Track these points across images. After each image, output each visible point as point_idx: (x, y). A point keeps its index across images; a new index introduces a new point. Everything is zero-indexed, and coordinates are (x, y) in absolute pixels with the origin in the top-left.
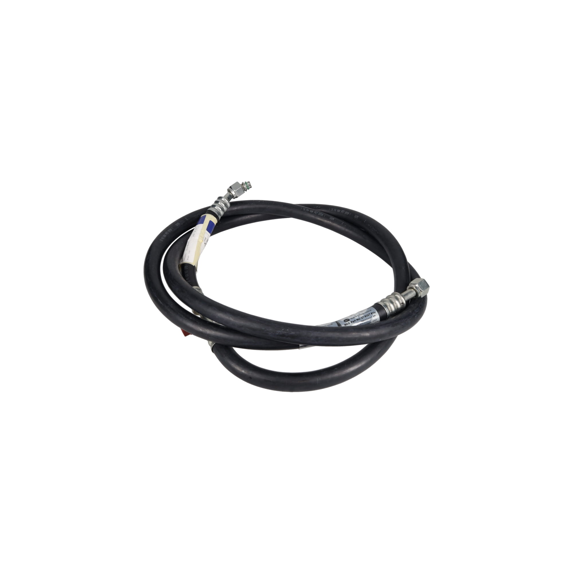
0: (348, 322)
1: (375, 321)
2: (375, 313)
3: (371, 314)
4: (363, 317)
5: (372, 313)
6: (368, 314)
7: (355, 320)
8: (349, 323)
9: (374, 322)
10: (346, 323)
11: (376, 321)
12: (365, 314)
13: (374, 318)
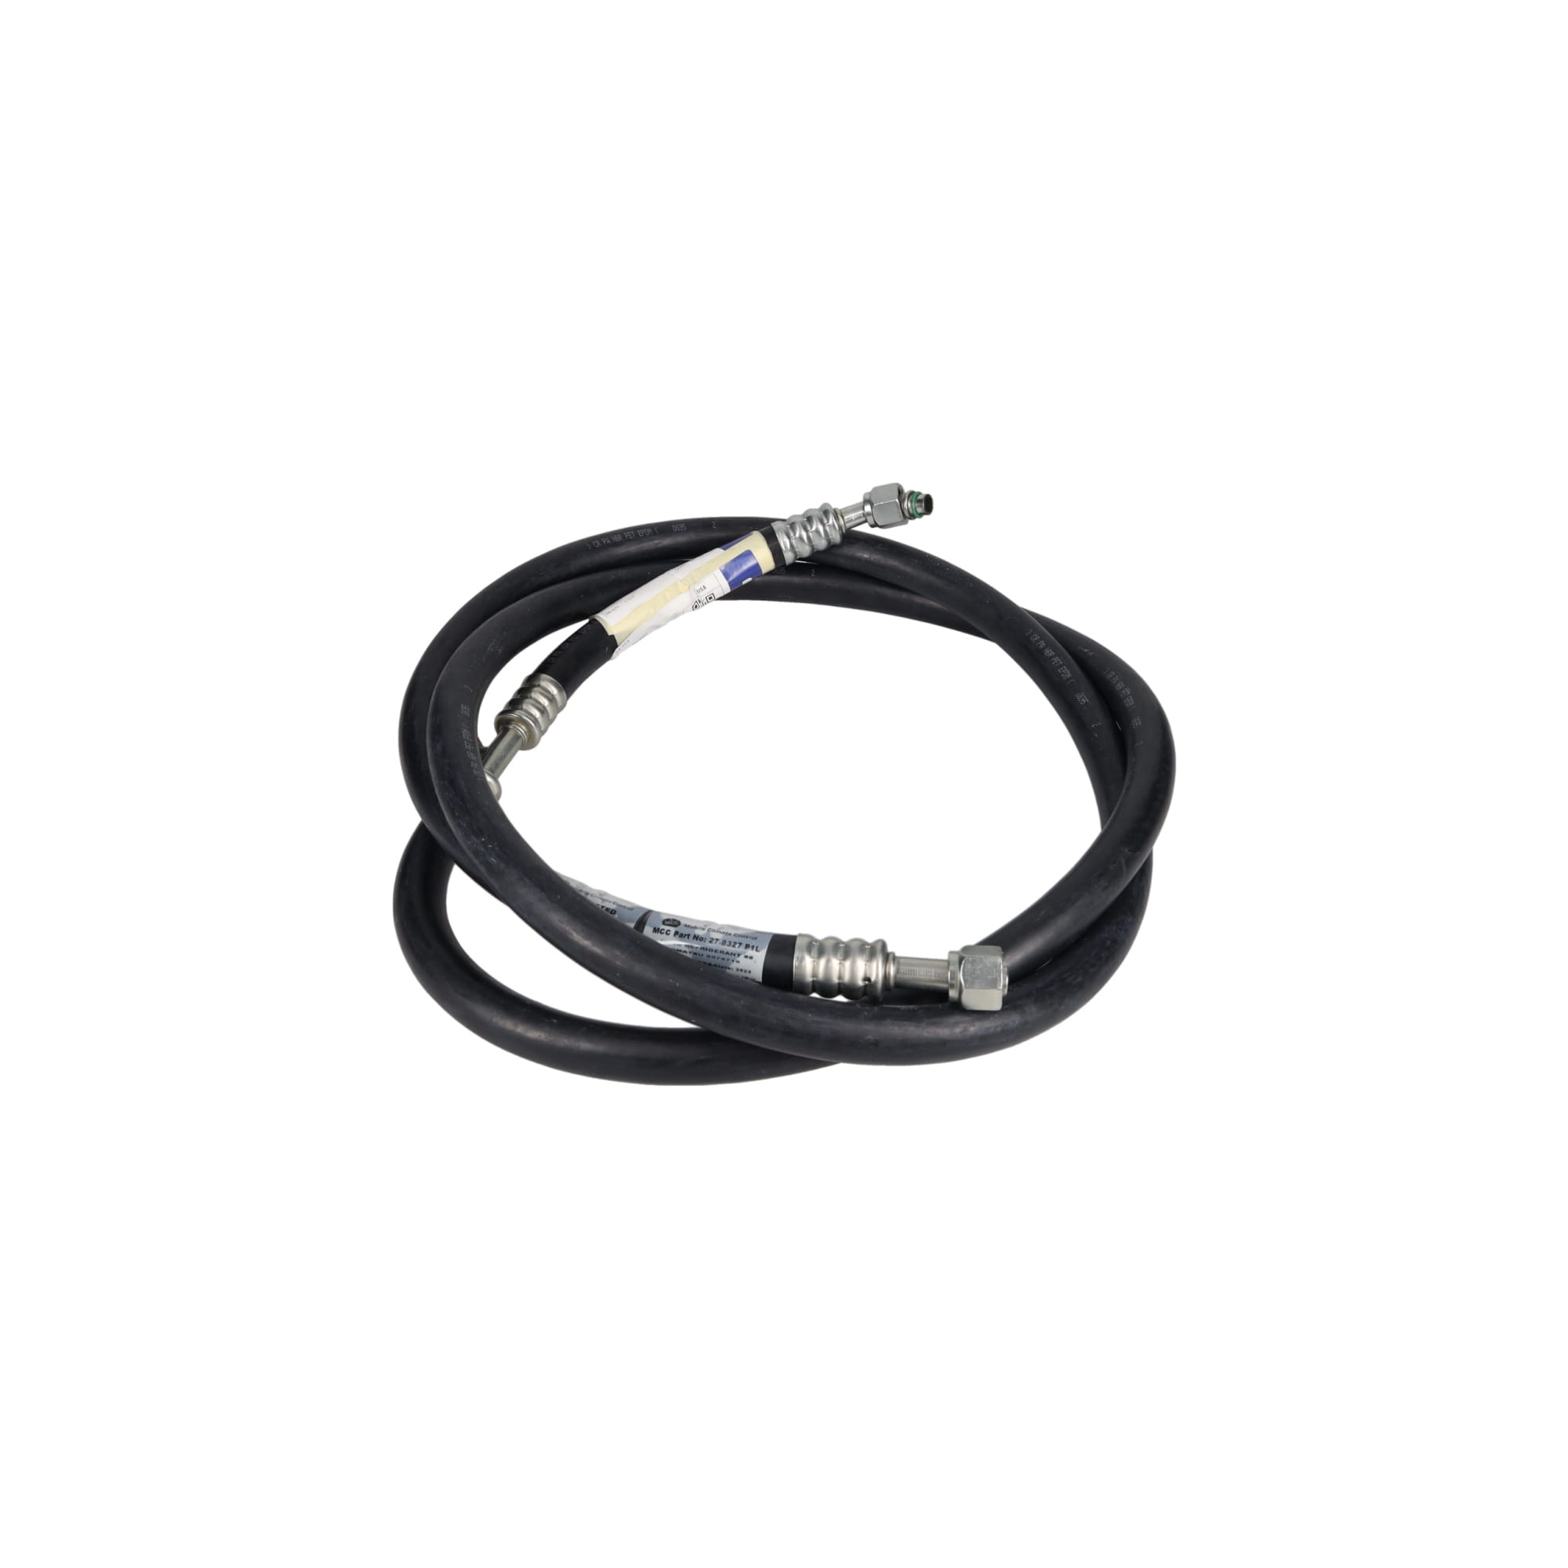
0: (667, 928)
1: (743, 974)
2: (757, 950)
3: (744, 946)
4: (717, 940)
5: (747, 946)
6: (736, 943)
7: (689, 935)
8: (669, 931)
9: (739, 973)
10: (662, 927)
11: (747, 975)
12: (728, 939)
13: (743, 963)
